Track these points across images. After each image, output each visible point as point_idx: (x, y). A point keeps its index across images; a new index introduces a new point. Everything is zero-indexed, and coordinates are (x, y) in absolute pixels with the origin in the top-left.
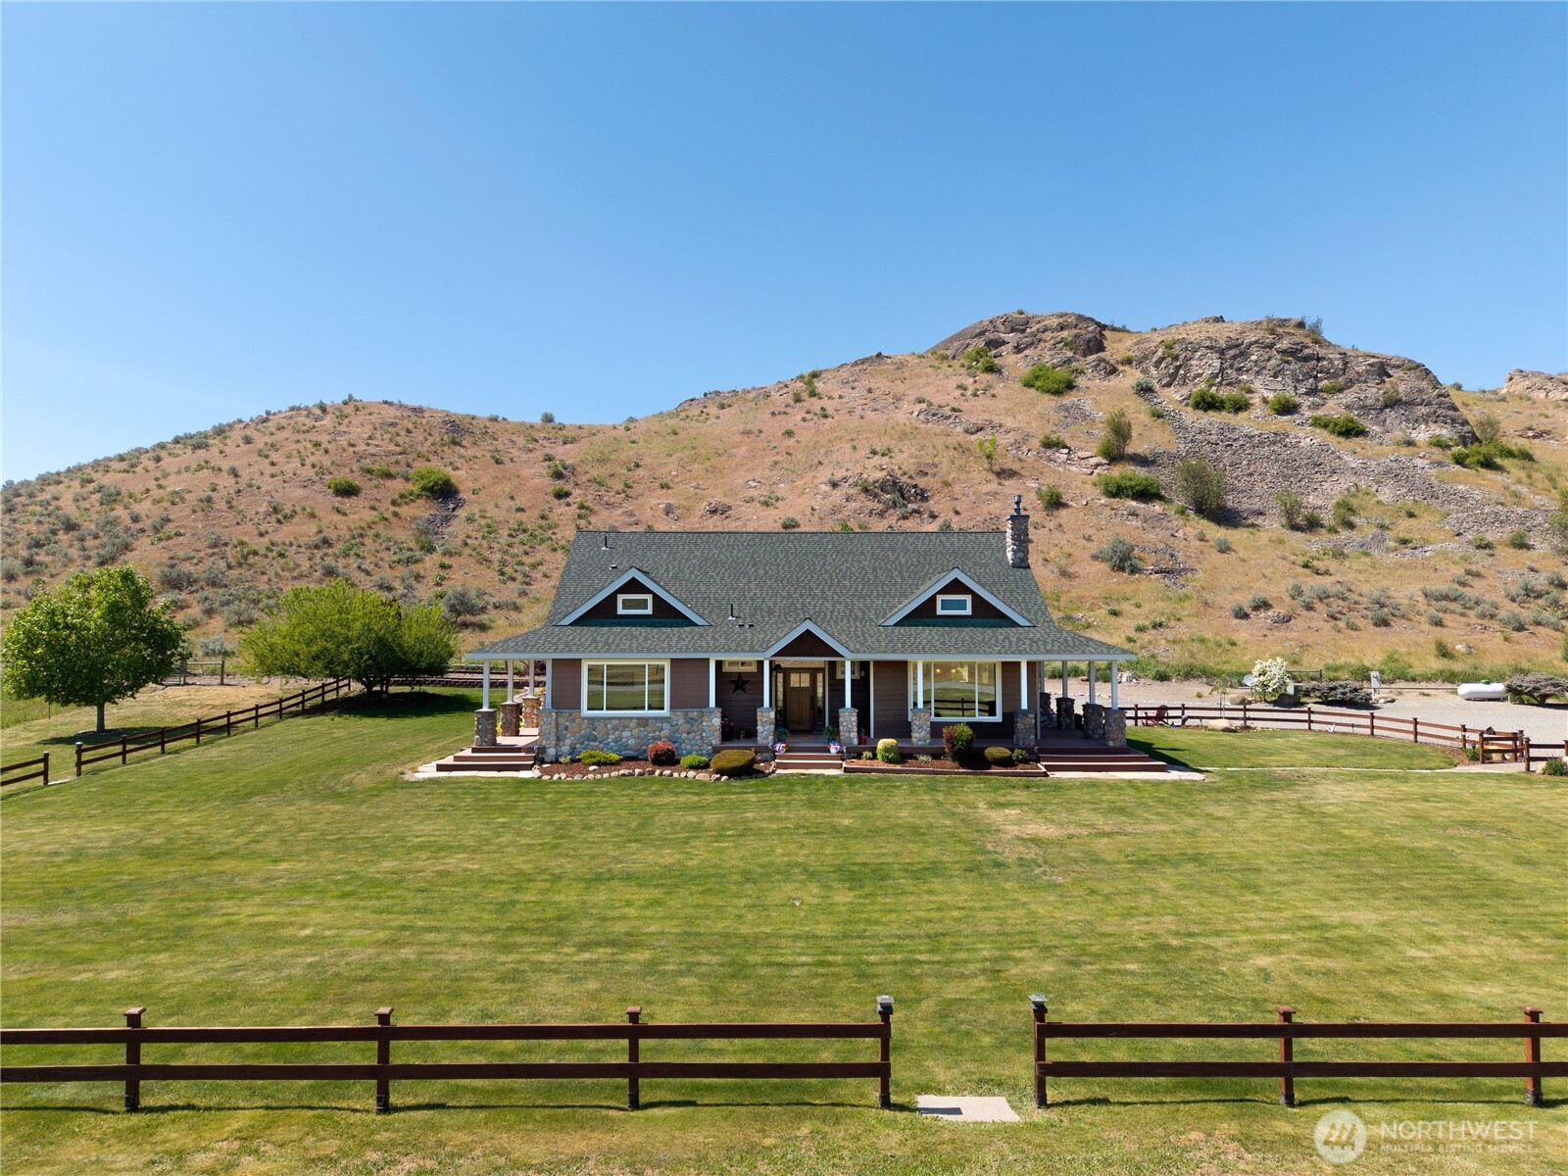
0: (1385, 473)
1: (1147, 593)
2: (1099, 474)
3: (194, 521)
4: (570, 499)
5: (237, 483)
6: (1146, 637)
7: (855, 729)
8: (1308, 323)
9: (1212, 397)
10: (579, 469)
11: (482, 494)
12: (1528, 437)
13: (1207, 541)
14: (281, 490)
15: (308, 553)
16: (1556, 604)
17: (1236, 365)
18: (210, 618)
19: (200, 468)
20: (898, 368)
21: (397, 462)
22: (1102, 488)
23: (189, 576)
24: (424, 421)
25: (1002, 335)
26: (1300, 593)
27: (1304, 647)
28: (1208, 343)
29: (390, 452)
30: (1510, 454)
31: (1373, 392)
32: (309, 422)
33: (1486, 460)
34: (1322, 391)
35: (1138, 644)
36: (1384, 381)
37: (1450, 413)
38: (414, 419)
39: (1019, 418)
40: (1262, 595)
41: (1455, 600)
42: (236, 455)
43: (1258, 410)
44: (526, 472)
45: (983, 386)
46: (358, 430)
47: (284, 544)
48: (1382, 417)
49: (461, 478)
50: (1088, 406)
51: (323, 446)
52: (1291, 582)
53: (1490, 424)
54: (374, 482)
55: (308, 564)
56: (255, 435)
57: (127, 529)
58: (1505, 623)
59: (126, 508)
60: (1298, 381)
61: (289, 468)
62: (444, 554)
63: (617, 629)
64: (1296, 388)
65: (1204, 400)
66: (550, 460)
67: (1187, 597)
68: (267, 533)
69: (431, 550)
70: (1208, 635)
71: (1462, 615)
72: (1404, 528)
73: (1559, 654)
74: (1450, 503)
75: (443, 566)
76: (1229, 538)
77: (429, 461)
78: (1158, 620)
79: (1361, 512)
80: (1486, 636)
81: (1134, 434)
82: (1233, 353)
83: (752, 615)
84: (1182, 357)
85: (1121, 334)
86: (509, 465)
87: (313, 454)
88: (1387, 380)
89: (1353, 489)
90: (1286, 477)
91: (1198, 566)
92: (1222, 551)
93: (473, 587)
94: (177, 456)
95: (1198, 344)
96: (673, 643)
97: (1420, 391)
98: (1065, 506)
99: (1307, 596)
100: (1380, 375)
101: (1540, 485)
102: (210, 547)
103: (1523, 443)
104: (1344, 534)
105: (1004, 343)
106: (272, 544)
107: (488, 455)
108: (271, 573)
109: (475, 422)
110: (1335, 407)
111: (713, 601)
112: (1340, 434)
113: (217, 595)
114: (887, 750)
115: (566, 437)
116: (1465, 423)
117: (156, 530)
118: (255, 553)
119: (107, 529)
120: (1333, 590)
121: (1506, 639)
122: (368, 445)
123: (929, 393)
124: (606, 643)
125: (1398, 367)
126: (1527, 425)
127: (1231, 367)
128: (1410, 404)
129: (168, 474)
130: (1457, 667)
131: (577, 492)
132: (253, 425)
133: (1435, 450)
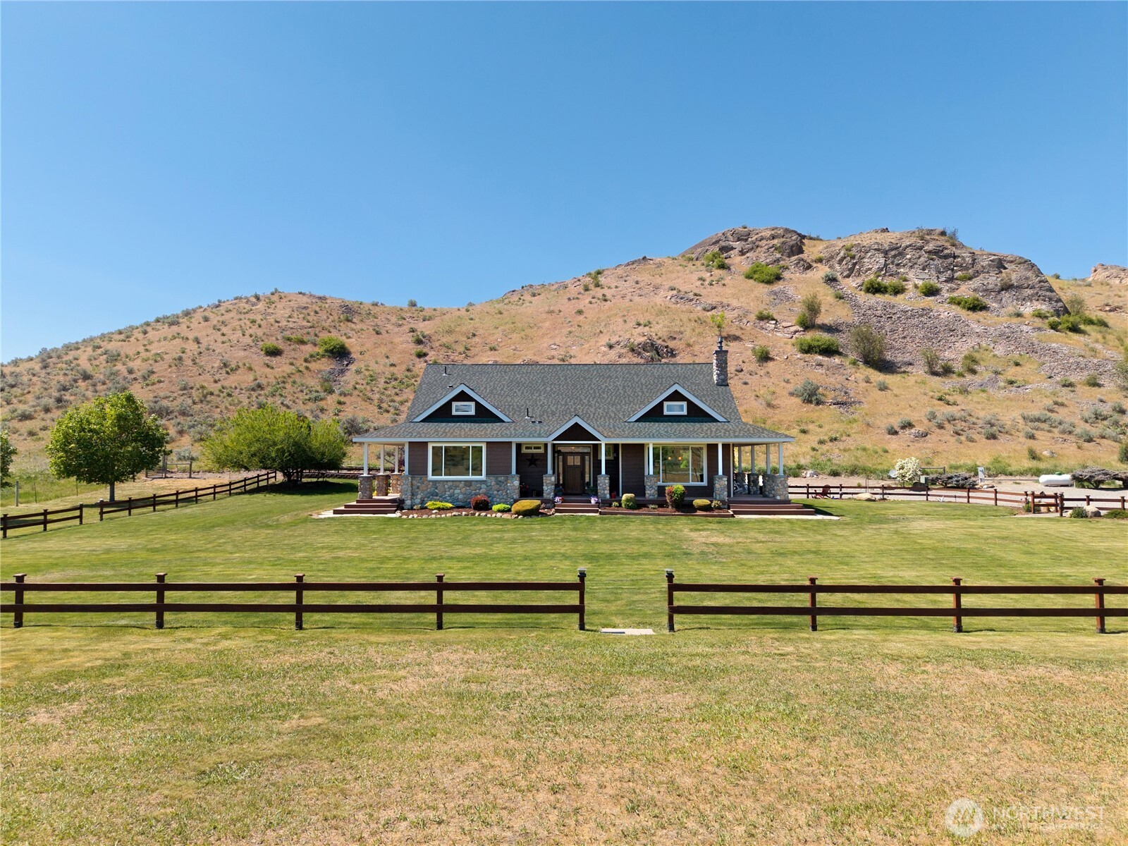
0: (1000, 336)
1: (827, 419)
2: (797, 338)
3: (170, 373)
4: (427, 358)
5: (199, 347)
6: (825, 448)
7: (608, 488)
8: (948, 232)
9: (879, 284)
10: (433, 338)
11: (366, 355)
12: (1106, 311)
13: (871, 383)
14: (229, 352)
15: (247, 394)
16: (1116, 423)
17: (896, 262)
18: (182, 436)
19: (174, 338)
20: (658, 267)
21: (308, 333)
22: (798, 346)
23: (167, 409)
24: (327, 306)
25: (731, 243)
26: (935, 417)
27: (935, 453)
28: (876, 247)
29: (303, 326)
30: (1091, 322)
31: (993, 280)
32: (248, 307)
33: (1073, 326)
34: (957, 279)
35: (819, 452)
36: (1001, 272)
37: (1048, 293)
38: (320, 304)
39: (742, 300)
40: (907, 419)
41: (1045, 421)
42: (198, 328)
43: (911, 292)
44: (397, 340)
45: (716, 279)
46: (281, 311)
47: (231, 387)
48: (999, 297)
49: (352, 344)
50: (791, 292)
51: (257, 322)
52: (929, 409)
53: (1079, 302)
54: (292, 347)
55: (247, 401)
56: (211, 315)
57: (125, 378)
58: (1080, 437)
59: (124, 364)
60: (940, 272)
61: (234, 338)
62: (341, 395)
63: (452, 425)
64: (938, 278)
65: (873, 286)
66: (413, 331)
67: (855, 421)
68: (219, 380)
69: (331, 392)
70: (869, 446)
71: (1049, 431)
72: (1012, 372)
73: (1116, 457)
74: (1045, 356)
75: (340, 403)
76: (887, 381)
77: (330, 332)
78: (834, 436)
79: (982, 363)
80: (1065, 445)
81: (823, 310)
82: (894, 253)
83: (540, 416)
84: (857, 257)
85: (815, 242)
86: (385, 335)
87: (250, 328)
88: (1003, 271)
89: (977, 347)
90: (930, 339)
91: (863, 400)
92: (881, 390)
93: (360, 416)
94: (158, 330)
95: (869, 247)
96: (488, 432)
97: (1027, 278)
98: (772, 359)
99: (940, 418)
100: (998, 268)
101: (1111, 344)
102: (181, 390)
103: (1102, 315)
104: (969, 377)
105: (732, 248)
106: (223, 388)
107: (371, 329)
108: (222, 407)
109: (362, 306)
110: (966, 291)
111: (515, 407)
112: (969, 309)
113: (186, 421)
114: (628, 500)
115: (425, 316)
116: (1059, 300)
117: (144, 378)
118: (212, 394)
119: (112, 378)
120: (958, 415)
121: (1079, 448)
122: (288, 321)
123: (678, 284)
124: (444, 432)
125: (1012, 262)
126: (1105, 303)
127: (892, 263)
128: (1019, 287)
129: (152, 342)
130: (1042, 465)
131: (432, 353)
132: (209, 309)
133: (1037, 320)
